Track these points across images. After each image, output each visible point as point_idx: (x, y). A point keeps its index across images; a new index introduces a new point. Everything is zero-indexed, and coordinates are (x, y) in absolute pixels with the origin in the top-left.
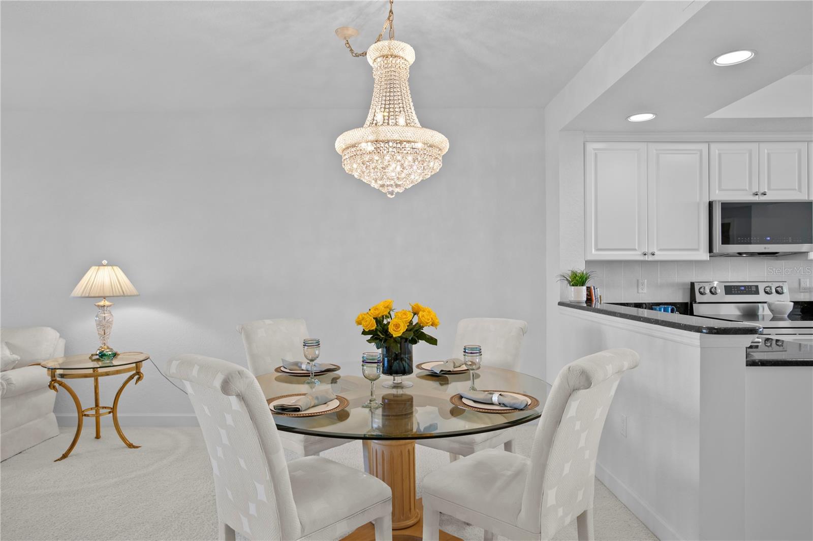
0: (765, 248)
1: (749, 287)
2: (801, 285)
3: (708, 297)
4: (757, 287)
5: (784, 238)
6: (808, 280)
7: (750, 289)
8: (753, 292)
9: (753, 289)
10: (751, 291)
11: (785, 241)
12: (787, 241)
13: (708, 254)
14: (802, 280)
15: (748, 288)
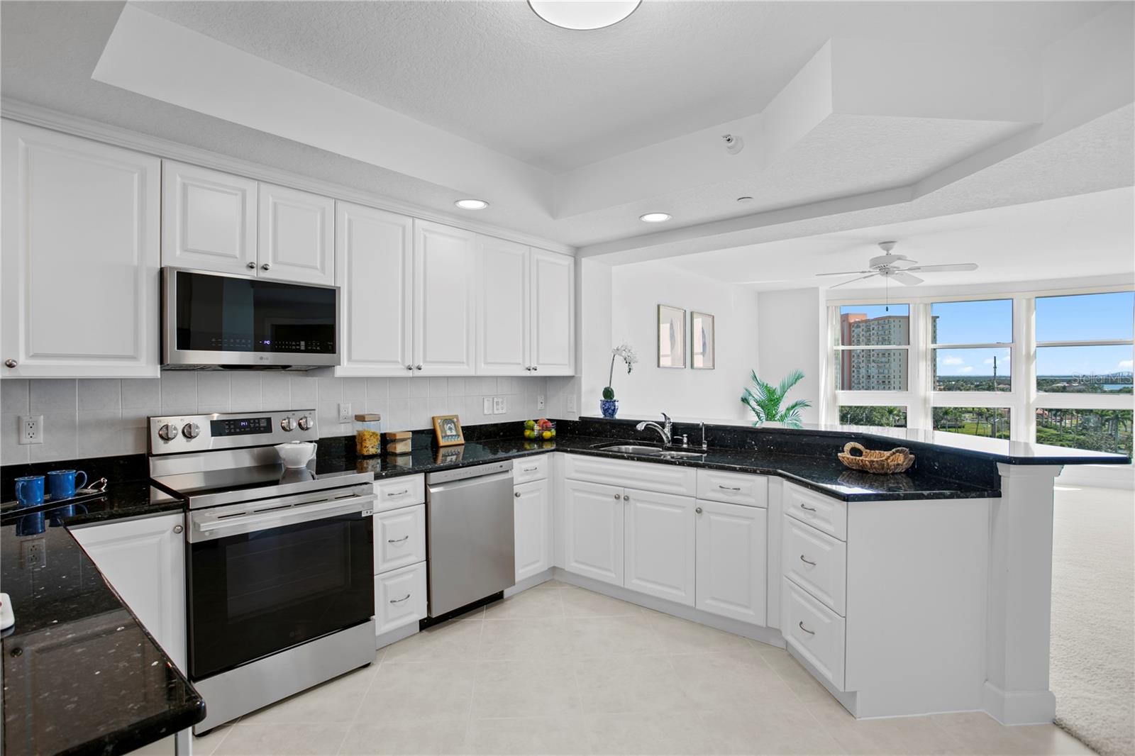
0: (261, 358)
1: (257, 421)
2: (341, 414)
3: (179, 444)
4: (269, 420)
5: (293, 343)
6: (350, 405)
7: (257, 425)
8: (262, 429)
9: (262, 425)
10: (260, 427)
11: (294, 347)
12: (298, 347)
13: (159, 366)
14: (342, 406)
15: (254, 422)
